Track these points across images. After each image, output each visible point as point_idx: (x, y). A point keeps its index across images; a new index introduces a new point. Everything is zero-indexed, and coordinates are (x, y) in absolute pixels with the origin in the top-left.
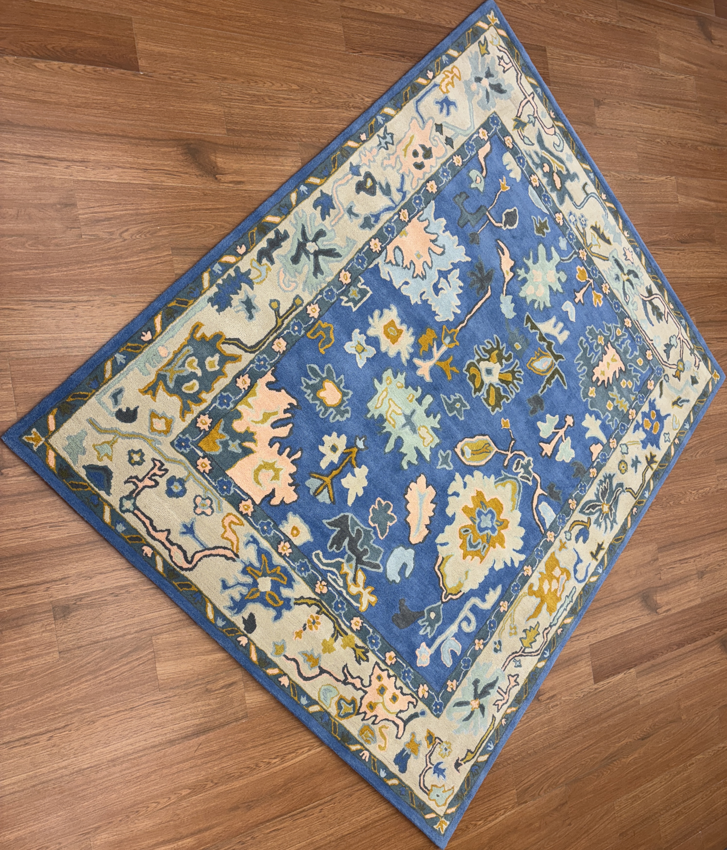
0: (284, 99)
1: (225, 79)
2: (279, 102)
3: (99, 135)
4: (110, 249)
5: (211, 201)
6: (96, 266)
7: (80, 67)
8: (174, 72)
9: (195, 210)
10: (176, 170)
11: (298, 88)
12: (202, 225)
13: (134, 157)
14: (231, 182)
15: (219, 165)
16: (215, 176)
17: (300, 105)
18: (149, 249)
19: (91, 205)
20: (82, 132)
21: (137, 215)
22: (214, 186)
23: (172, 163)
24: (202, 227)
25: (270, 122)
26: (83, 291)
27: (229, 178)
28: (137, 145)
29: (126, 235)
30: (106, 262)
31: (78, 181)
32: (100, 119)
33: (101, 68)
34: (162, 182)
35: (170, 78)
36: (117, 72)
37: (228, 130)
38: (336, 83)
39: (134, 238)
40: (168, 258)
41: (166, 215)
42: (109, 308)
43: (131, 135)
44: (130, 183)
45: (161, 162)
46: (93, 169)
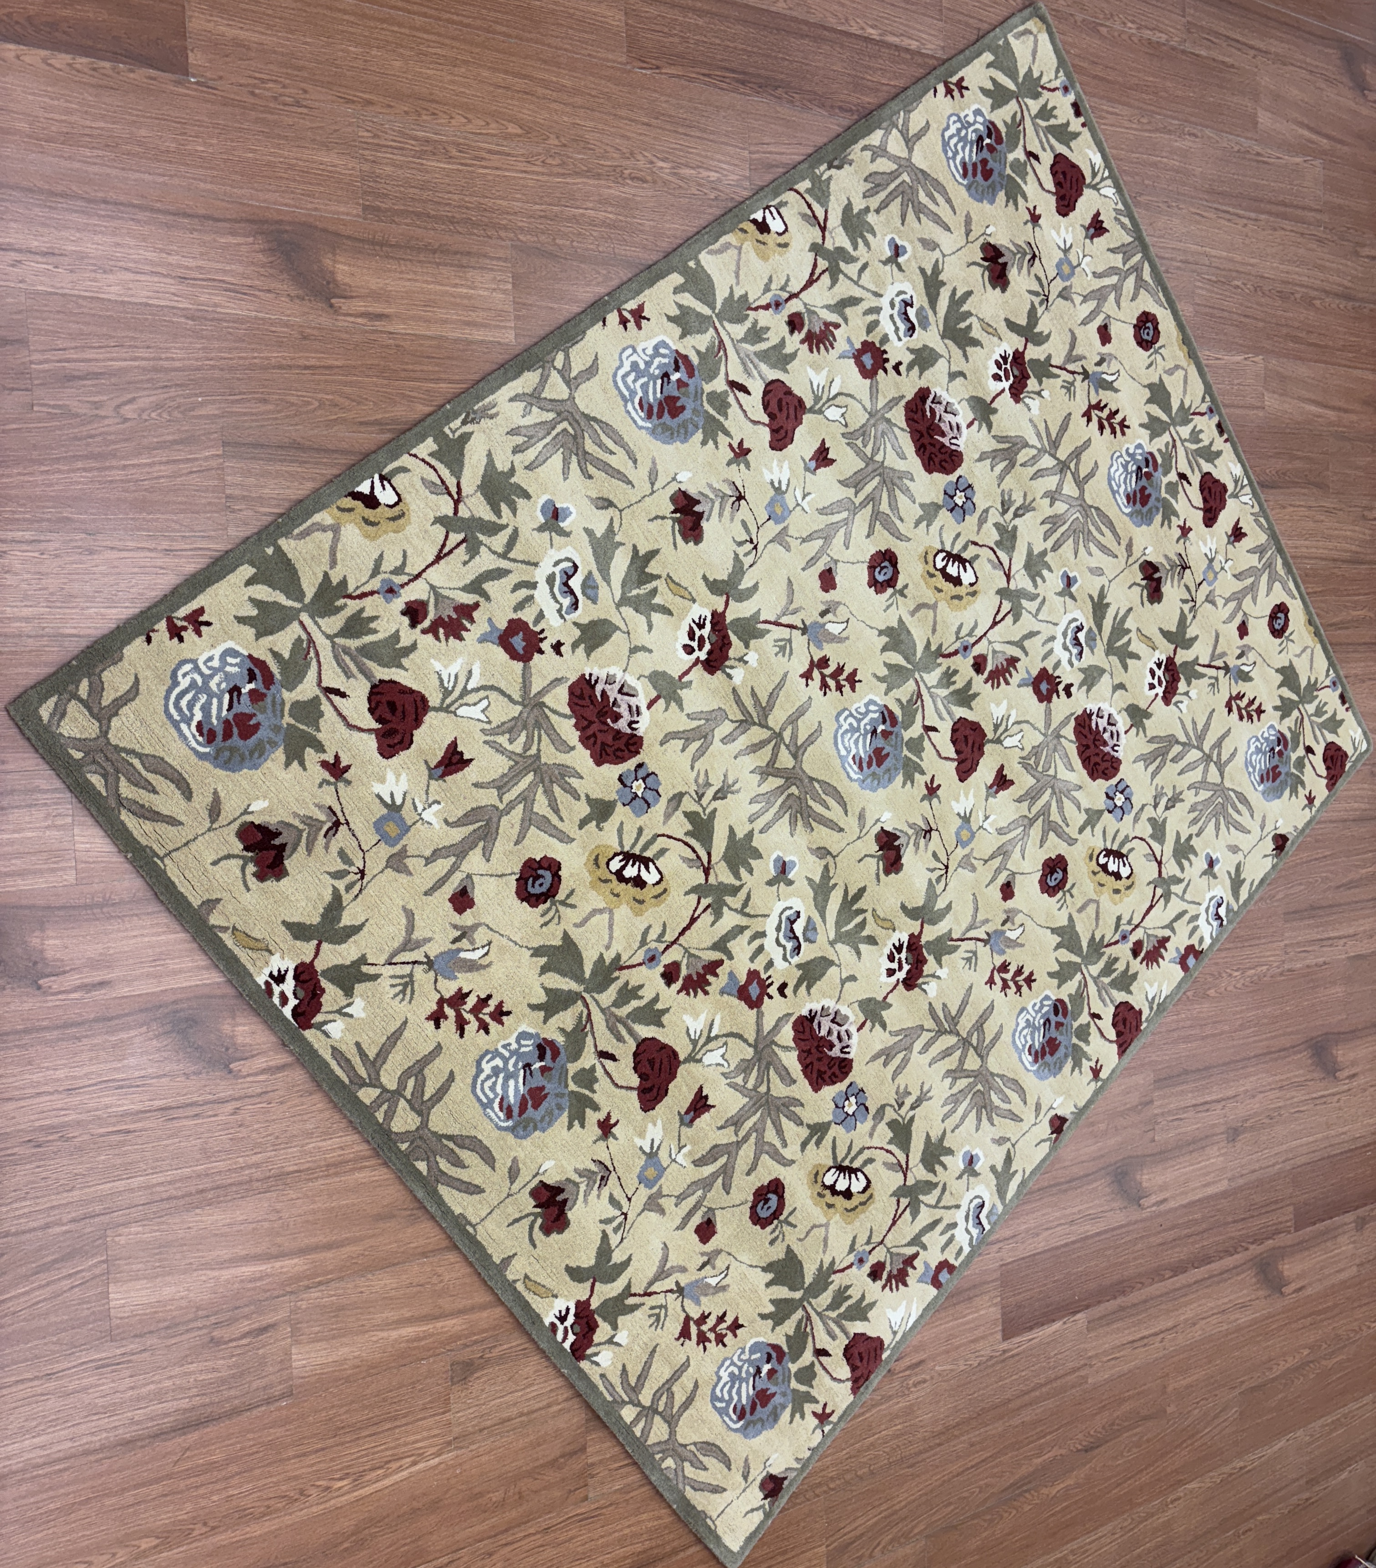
0: (490, 152)
1: (370, 103)
2: (476, 158)
3: (89, 201)
4: (92, 436)
5: (317, 351)
6: (60, 471)
7: (61, 59)
8: (263, 81)
9: (280, 367)
10: (249, 283)
11: (519, 131)
12: (293, 399)
13: (162, 251)
14: (362, 315)
15: (339, 277)
16: (328, 299)
17: (522, 166)
18: (175, 442)
19: (60, 344)
20: (52, 194)
21: (155, 370)
22: (325, 320)
23: (240, 269)
24: (293, 404)
25: (456, 197)
26: (25, 520)
27: (359, 306)
28: (168, 226)
29: (128, 411)
30: (80, 465)
31: (38, 293)
32: (96, 169)
33: (107, 64)
34: (216, 305)
35: (253, 93)
36: (140, 74)
37: (365, 208)
38: (600, 126)
39: (145, 416)
40: (213, 463)
41: (217, 374)
42: (77, 557)
43: (158, 205)
44: (147, 305)
45: (220, 266)
46: (72, 271)
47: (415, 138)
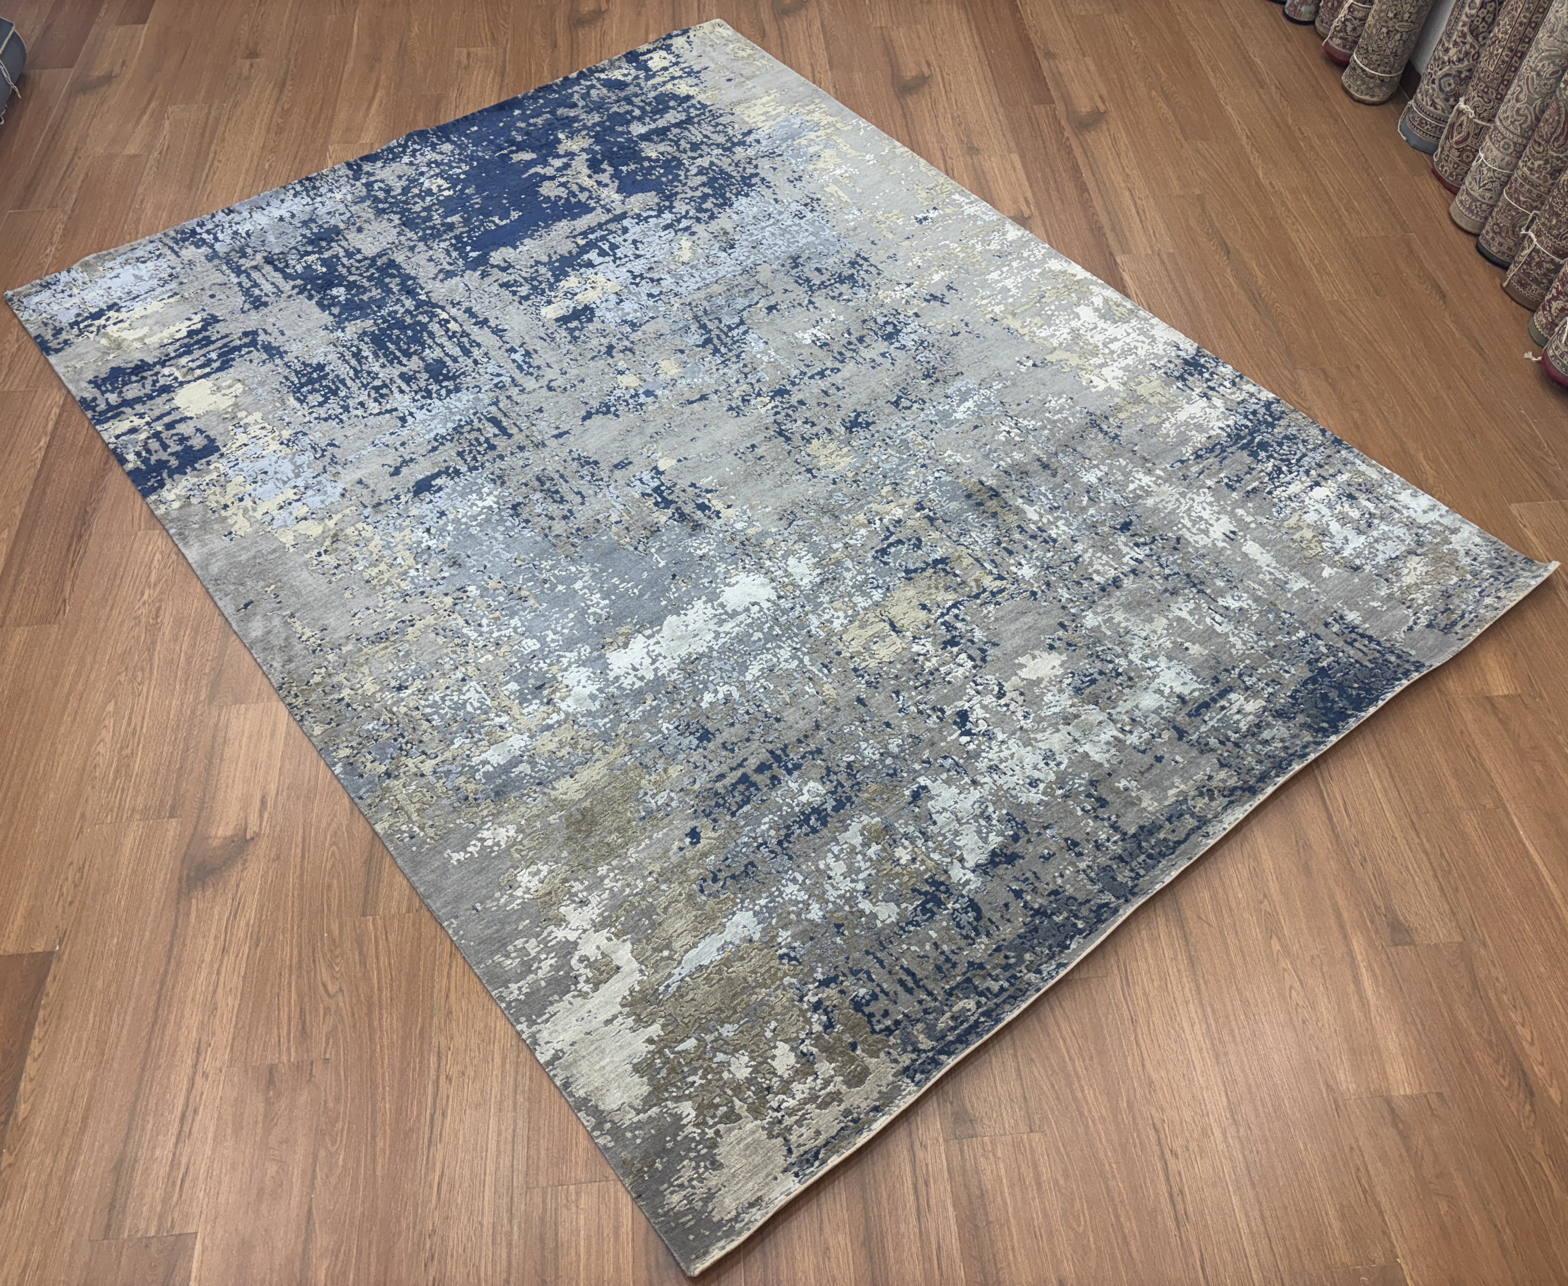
47: (115, 779)
